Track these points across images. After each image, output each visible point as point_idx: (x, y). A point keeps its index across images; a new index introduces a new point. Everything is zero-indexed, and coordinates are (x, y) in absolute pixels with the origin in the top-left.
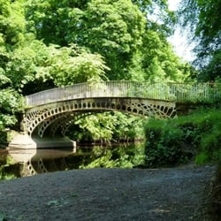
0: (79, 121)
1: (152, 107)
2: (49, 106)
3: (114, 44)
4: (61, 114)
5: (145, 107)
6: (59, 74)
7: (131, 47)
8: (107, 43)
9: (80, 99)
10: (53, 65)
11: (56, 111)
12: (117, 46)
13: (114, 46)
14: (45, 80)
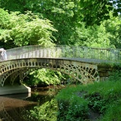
0: (34, 72)
1: (80, 68)
2: (5, 63)
3: (60, 11)
4: (13, 70)
5: (74, 68)
6: (17, 36)
7: (74, 12)
8: (55, 10)
9: (27, 59)
10: (13, 29)
11: (10, 67)
12: (63, 12)
13: (60, 12)
14: (6, 41)
